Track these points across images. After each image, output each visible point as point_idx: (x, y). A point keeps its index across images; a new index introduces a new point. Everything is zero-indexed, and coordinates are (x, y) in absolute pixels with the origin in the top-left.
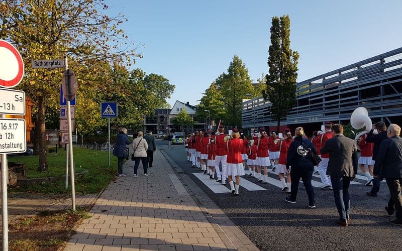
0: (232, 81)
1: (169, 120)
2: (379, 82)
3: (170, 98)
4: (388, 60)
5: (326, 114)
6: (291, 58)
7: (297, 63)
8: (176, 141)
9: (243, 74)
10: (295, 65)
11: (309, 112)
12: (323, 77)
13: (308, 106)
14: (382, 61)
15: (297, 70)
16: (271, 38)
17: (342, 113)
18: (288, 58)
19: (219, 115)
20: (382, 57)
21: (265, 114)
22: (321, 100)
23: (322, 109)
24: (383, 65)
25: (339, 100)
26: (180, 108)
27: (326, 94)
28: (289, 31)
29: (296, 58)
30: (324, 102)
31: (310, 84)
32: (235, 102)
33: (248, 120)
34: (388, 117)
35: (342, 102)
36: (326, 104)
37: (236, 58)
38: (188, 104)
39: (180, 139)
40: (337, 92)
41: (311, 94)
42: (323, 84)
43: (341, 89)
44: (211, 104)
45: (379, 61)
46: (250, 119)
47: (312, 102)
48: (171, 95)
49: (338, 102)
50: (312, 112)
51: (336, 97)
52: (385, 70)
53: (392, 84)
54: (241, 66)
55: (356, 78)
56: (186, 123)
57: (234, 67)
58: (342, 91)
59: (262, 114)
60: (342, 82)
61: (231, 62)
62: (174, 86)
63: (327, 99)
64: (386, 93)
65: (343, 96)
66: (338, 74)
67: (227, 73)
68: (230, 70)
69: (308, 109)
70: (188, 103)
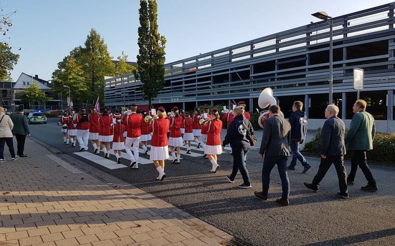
0: (90, 55)
1: (14, 95)
2: (228, 70)
3: (12, 69)
4: (235, 52)
5: (186, 96)
6: (159, 42)
7: (164, 47)
8: (35, 119)
9: (102, 49)
10: (162, 49)
11: (171, 93)
12: (182, 61)
13: (170, 87)
14: (231, 53)
15: (165, 54)
16: (140, 19)
17: (199, 95)
18: (157, 41)
19: (81, 91)
20: (230, 49)
21: (130, 93)
22: (181, 83)
23: (182, 91)
24: (231, 56)
25: (197, 83)
26: (26, 81)
27: (186, 78)
28: (157, 15)
29: (163, 42)
30: (184, 85)
31: (172, 67)
32: (94, 79)
33: (111, 98)
34: (234, 100)
35: (198, 85)
36: (186, 87)
37: (93, 32)
38: (36, 78)
39: (39, 117)
40: (195, 76)
41: (172, 76)
42: (183, 69)
43: (198, 74)
44: (70, 79)
45: (228, 52)
46: (113, 97)
47: (174, 84)
48: (14, 66)
49: (195, 86)
50: (174, 93)
51: (194, 81)
52: (233, 60)
53: (237, 72)
54: (99, 41)
55: (210, 65)
56: (37, 99)
57: (92, 41)
58: (198, 75)
59: (127, 93)
60: (199, 68)
61: (88, 36)
62: (18, 56)
63: (186, 82)
64: (233, 80)
65: (199, 80)
66: (195, 61)
67: (84, 47)
68: (87, 44)
69: (170, 90)
70: (37, 76)
